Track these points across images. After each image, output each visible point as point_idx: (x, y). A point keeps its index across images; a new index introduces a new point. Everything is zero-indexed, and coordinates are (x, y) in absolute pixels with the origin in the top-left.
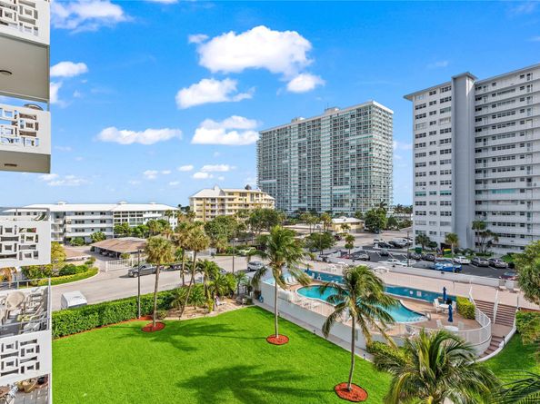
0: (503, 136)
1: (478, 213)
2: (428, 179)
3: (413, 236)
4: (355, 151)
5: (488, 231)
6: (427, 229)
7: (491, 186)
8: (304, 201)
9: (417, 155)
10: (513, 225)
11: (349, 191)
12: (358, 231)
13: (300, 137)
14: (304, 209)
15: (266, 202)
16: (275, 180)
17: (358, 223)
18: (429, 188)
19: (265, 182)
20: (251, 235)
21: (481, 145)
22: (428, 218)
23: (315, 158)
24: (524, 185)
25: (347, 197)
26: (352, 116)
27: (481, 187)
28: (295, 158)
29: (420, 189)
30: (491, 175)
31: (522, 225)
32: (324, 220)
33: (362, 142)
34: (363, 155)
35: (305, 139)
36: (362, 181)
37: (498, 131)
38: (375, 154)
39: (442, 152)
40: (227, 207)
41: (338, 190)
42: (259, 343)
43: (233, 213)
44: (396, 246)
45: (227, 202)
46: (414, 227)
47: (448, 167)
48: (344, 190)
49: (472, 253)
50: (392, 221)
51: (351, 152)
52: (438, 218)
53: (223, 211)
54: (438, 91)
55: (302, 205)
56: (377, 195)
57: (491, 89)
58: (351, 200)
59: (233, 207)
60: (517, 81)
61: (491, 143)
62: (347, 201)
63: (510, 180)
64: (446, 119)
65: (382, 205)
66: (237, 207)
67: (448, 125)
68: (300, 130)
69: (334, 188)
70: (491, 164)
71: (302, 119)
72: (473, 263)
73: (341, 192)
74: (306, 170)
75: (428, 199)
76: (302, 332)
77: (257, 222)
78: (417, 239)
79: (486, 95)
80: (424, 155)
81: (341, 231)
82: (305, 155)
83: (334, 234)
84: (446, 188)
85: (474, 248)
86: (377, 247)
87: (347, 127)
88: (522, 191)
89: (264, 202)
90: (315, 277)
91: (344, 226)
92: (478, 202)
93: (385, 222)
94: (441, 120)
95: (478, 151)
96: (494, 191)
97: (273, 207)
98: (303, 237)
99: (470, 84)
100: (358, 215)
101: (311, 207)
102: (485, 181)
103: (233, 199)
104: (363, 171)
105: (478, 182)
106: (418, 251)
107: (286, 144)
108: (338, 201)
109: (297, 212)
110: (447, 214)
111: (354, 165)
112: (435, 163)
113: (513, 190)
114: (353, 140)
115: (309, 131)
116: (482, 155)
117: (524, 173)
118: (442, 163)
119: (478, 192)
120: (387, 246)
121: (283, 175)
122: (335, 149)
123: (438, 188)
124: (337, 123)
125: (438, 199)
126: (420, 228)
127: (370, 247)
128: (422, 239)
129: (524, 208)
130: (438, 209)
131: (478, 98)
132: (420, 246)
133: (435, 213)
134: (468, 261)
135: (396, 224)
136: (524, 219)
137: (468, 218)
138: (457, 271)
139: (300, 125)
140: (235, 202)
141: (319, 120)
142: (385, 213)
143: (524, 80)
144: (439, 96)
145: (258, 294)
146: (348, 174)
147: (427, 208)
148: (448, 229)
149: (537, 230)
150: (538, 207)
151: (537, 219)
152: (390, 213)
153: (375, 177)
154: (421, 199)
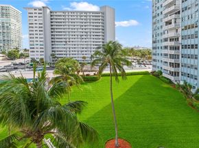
1: (53, 51)
3: (30, 59)
6: (35, 57)
7: (56, 43)
10: (62, 54)
21: (53, 30)
22: (35, 53)
29: (32, 43)
30: (56, 40)
31: (65, 54)
44: (22, 64)
46: (30, 57)
47: (42, 36)
49: (50, 63)
52: (39, 53)
54: (37, 10)
57: (55, 14)
60: (62, 14)
61: (56, 30)
65: (17, 48)
67: (41, 22)
72: (51, 66)
75: (35, 46)
80: (33, 31)
85: (52, 62)
88: (64, 45)
94: (39, 20)
95: (52, 32)
99: (48, 11)
105: (52, 42)
106: (31, 65)
110: (42, 52)
119: (52, 45)
123: (39, 43)
125: (39, 46)
127: (9, 66)
128: (33, 60)
130: (39, 50)
131: (51, 16)
134: (49, 66)
142: (18, 51)
143: (64, 14)
148: (43, 57)
149: (68, 56)
150: (68, 49)
151: (68, 52)
152: (22, 52)
153: (13, 37)
154: (32, 47)
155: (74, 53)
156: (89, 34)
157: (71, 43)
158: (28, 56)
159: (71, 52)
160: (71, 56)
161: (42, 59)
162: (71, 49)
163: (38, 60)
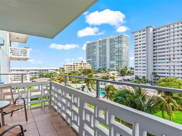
0: (162, 45)
1: (154, 70)
2: (139, 59)
4: (117, 50)
5: (157, 75)
6: (138, 75)
7: (158, 61)
9: (135, 51)
10: (165, 73)
11: (115, 63)
12: (118, 76)
13: (100, 45)
14: (101, 69)
16: (92, 59)
17: (118, 73)
18: (139, 62)
19: (88, 60)
21: (155, 48)
22: (139, 71)
23: (104, 52)
24: (168, 61)
26: (116, 38)
27: (155, 61)
28: (98, 52)
29: (136, 62)
30: (158, 58)
31: (168, 73)
32: (107, 72)
33: (119, 47)
34: (120, 51)
35: (101, 46)
36: (120, 59)
37: (160, 44)
38: (124, 50)
39: (143, 50)
40: (76, 68)
41: (112, 62)
43: (78, 70)
45: (76, 66)
46: (135, 74)
47: (145, 55)
50: (129, 72)
51: (116, 50)
52: (142, 71)
53: (74, 69)
54: (142, 31)
55: (100, 67)
56: (124, 64)
57: (158, 31)
58: (116, 66)
59: (78, 68)
60: (166, 28)
61: (158, 48)
62: (115, 66)
63: (164, 59)
64: (144, 40)
65: (126, 67)
66: (79, 68)
67: (145, 42)
68: (99, 43)
69: (111, 62)
70: (158, 54)
71: (100, 39)
74: (102, 56)
75: (139, 65)
78: (135, 78)
79: (156, 33)
80: (138, 51)
81: (112, 76)
82: (101, 51)
83: (110, 76)
84: (144, 62)
85: (153, 81)
86: (123, 80)
87: (115, 42)
88: (168, 63)
89: (87, 66)
91: (113, 74)
92: (154, 66)
93: (127, 73)
94: (143, 40)
95: (154, 50)
96: (159, 63)
97: (91, 68)
99: (151, 29)
100: (118, 70)
102: (157, 60)
103: (77, 66)
104: (120, 56)
105: (154, 60)
106: (135, 82)
107: (95, 47)
108: (112, 66)
109: (98, 69)
110: (145, 70)
111: (117, 54)
112: (141, 54)
113: (165, 62)
114: (117, 46)
115: (102, 43)
116: (155, 51)
117: (168, 57)
118: (143, 54)
119: (154, 63)
120: (126, 80)
121: (94, 57)
122: (111, 49)
123: (142, 62)
124: (111, 41)
125: (142, 65)
127: (121, 81)
128: (137, 78)
129: (168, 68)
130: (142, 68)
131: (154, 34)
132: (136, 80)
133: (141, 70)
135: (130, 73)
136: (168, 72)
137: (151, 71)
139: (99, 41)
140: (78, 66)
141: (106, 39)
142: (126, 70)
143: (168, 28)
144: (142, 33)
146: (115, 57)
147: (139, 68)
148: (145, 75)
149: (172, 75)
150: (172, 68)
151: (172, 71)
152: (129, 70)
153: (124, 58)
154: (137, 65)
155: (180, 72)
158: (133, 74)
159: (177, 72)
160: (176, 75)
161: (144, 77)
162: (177, 68)
163: (141, 78)
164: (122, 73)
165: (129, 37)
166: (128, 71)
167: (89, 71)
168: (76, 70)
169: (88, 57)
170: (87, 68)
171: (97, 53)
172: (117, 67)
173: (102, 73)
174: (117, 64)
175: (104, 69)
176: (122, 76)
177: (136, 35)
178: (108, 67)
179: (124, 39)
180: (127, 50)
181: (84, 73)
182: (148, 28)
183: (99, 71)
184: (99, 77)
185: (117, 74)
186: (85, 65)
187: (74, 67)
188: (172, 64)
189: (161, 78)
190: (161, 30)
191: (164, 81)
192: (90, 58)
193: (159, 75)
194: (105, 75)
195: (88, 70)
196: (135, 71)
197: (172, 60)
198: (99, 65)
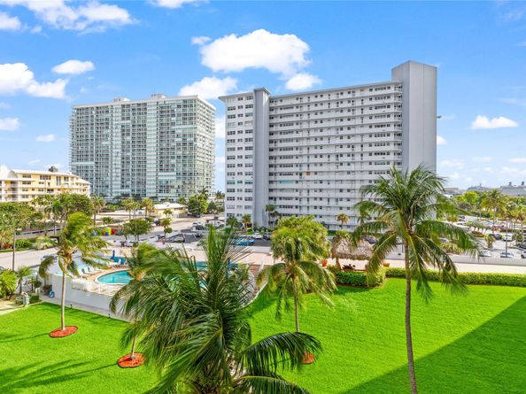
0: (287, 140)
1: (271, 198)
2: (236, 170)
3: (225, 218)
4: (181, 139)
5: (276, 212)
6: (235, 212)
7: (279, 178)
8: (127, 186)
9: (229, 149)
10: (292, 207)
11: (175, 178)
12: (181, 216)
13: (123, 119)
14: (126, 195)
15: (78, 187)
16: (93, 163)
17: (181, 209)
18: (237, 178)
19: (79, 163)
20: (53, 224)
21: (273, 145)
22: (236, 203)
23: (140, 143)
24: (297, 178)
25: (172, 184)
26: (179, 106)
27: (272, 178)
28: (117, 141)
29: (230, 178)
30: (279, 170)
31: (297, 207)
32: (146, 206)
33: (187, 132)
34: (188, 144)
35: (129, 121)
36: (187, 169)
37: (283, 136)
38: (199, 144)
39: (247, 148)
40: (20, 192)
41: (164, 176)
42: (38, 340)
43: (30, 199)
45: (20, 185)
46: (227, 211)
47: (250, 161)
48: (169, 177)
49: (265, 229)
50: (212, 206)
51: (177, 140)
52: (243, 203)
53: (14, 196)
54: (244, 99)
55: (126, 191)
56: (200, 182)
57: (279, 104)
58: (176, 186)
59: (30, 192)
60: (294, 102)
61: (279, 145)
62: (172, 187)
63: (290, 174)
64: (249, 122)
65: (204, 192)
66: (36, 192)
67: (250, 127)
68: (123, 111)
69: (160, 174)
70: (279, 161)
71: (126, 101)
72: (264, 238)
73: (167, 178)
74: (130, 154)
75: (236, 186)
76: (95, 318)
77: (60, 209)
78: (228, 221)
79: (276, 108)
80: (234, 149)
81: (164, 216)
82: (129, 138)
83: (156, 219)
84: (249, 178)
85: (267, 226)
86: (194, 230)
87: (173, 115)
88: (297, 182)
89: (75, 186)
90: (122, 263)
91: (167, 212)
92: (271, 190)
93: (206, 207)
94: (246, 122)
95: (271, 150)
96: (281, 182)
97: (88, 194)
98: (121, 224)
99: (265, 98)
100: (181, 201)
101: (136, 193)
102: (275, 174)
103: (29, 183)
104: (188, 159)
105: (271, 174)
107: (107, 124)
108: (163, 187)
109: (118, 197)
110: (250, 199)
111: (180, 153)
112: (241, 157)
113: (291, 181)
114: (179, 129)
115: (133, 114)
116: (273, 154)
117: (297, 169)
118: (246, 158)
119: (271, 182)
120: (203, 229)
121: (103, 158)
122: (161, 136)
123: (244, 178)
124: (163, 111)
125: (243, 187)
126: (231, 211)
127: (189, 230)
128: (231, 220)
129: (297, 194)
130: (244, 195)
131: (271, 109)
132: (229, 226)
133: (241, 199)
134: (260, 236)
135: (215, 208)
136: (297, 203)
137: (264, 202)
138: (252, 244)
139: (123, 106)
140: (33, 185)
141: (145, 104)
142: (206, 199)
143: (298, 102)
144: (245, 102)
145: (48, 290)
146: (173, 161)
147: (236, 195)
148: (250, 212)
149: (304, 211)
150: (305, 194)
151: (304, 202)
152: (212, 199)
153: (199, 165)
154: (231, 187)
155: (318, 203)
156: (358, 149)
157: (312, 177)
158: (222, 210)
159: (313, 203)
160: (312, 212)
161: (247, 218)
162: (312, 194)
163: (239, 219)
164: (194, 209)
165: (215, 108)
166: (208, 202)
167: (81, 204)
168: (20, 200)
169: (78, 155)
170: (74, 192)
171: (114, 142)
172: (180, 190)
173: (128, 209)
174: (180, 183)
175: (137, 197)
176: (195, 216)
177: (230, 105)
178: (151, 189)
179: (199, 112)
180: (207, 144)
181: (57, 209)
182: (259, 94)
183: (119, 204)
184: (118, 221)
185: (178, 212)
186: (63, 181)
187: (14, 189)
188: (305, 186)
189: (284, 219)
190: (285, 103)
191: (287, 224)
192: (87, 160)
193: (280, 211)
194: (140, 214)
195: (75, 197)
196: (227, 203)
197: (304, 175)
198: (120, 183)
